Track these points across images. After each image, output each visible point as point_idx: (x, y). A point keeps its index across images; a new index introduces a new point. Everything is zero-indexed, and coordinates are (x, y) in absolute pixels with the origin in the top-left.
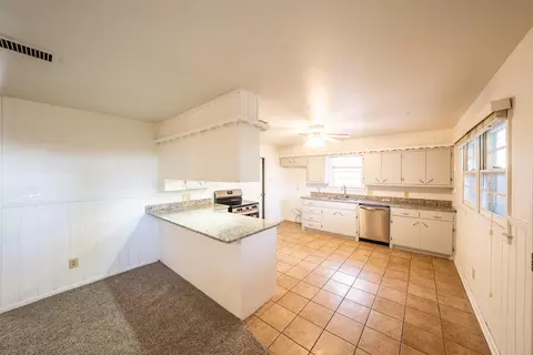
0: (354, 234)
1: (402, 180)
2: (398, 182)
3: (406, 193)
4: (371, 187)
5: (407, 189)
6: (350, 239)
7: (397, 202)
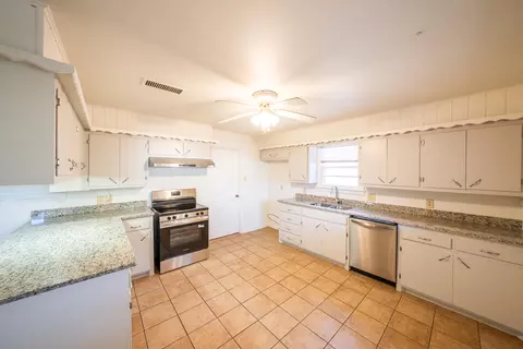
0: (342, 260)
1: (422, 180)
2: (414, 185)
3: (430, 201)
4: (372, 191)
5: (430, 196)
6: (336, 266)
7: (413, 215)
